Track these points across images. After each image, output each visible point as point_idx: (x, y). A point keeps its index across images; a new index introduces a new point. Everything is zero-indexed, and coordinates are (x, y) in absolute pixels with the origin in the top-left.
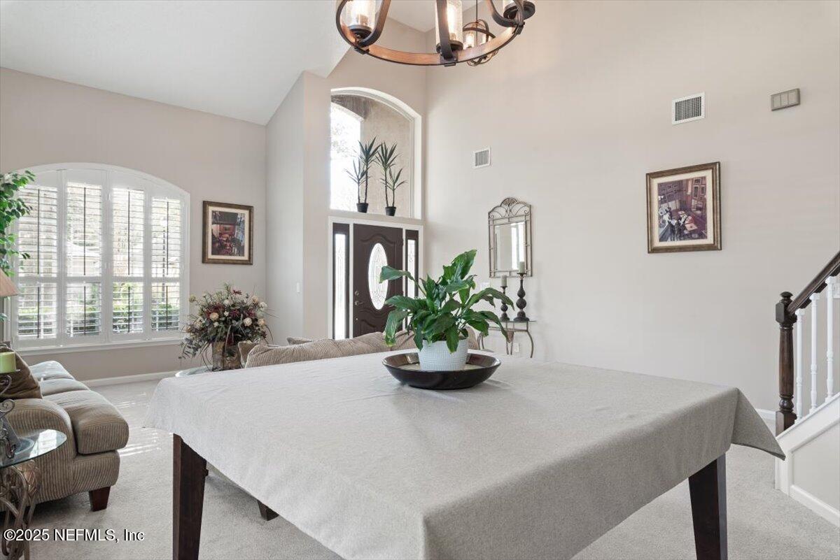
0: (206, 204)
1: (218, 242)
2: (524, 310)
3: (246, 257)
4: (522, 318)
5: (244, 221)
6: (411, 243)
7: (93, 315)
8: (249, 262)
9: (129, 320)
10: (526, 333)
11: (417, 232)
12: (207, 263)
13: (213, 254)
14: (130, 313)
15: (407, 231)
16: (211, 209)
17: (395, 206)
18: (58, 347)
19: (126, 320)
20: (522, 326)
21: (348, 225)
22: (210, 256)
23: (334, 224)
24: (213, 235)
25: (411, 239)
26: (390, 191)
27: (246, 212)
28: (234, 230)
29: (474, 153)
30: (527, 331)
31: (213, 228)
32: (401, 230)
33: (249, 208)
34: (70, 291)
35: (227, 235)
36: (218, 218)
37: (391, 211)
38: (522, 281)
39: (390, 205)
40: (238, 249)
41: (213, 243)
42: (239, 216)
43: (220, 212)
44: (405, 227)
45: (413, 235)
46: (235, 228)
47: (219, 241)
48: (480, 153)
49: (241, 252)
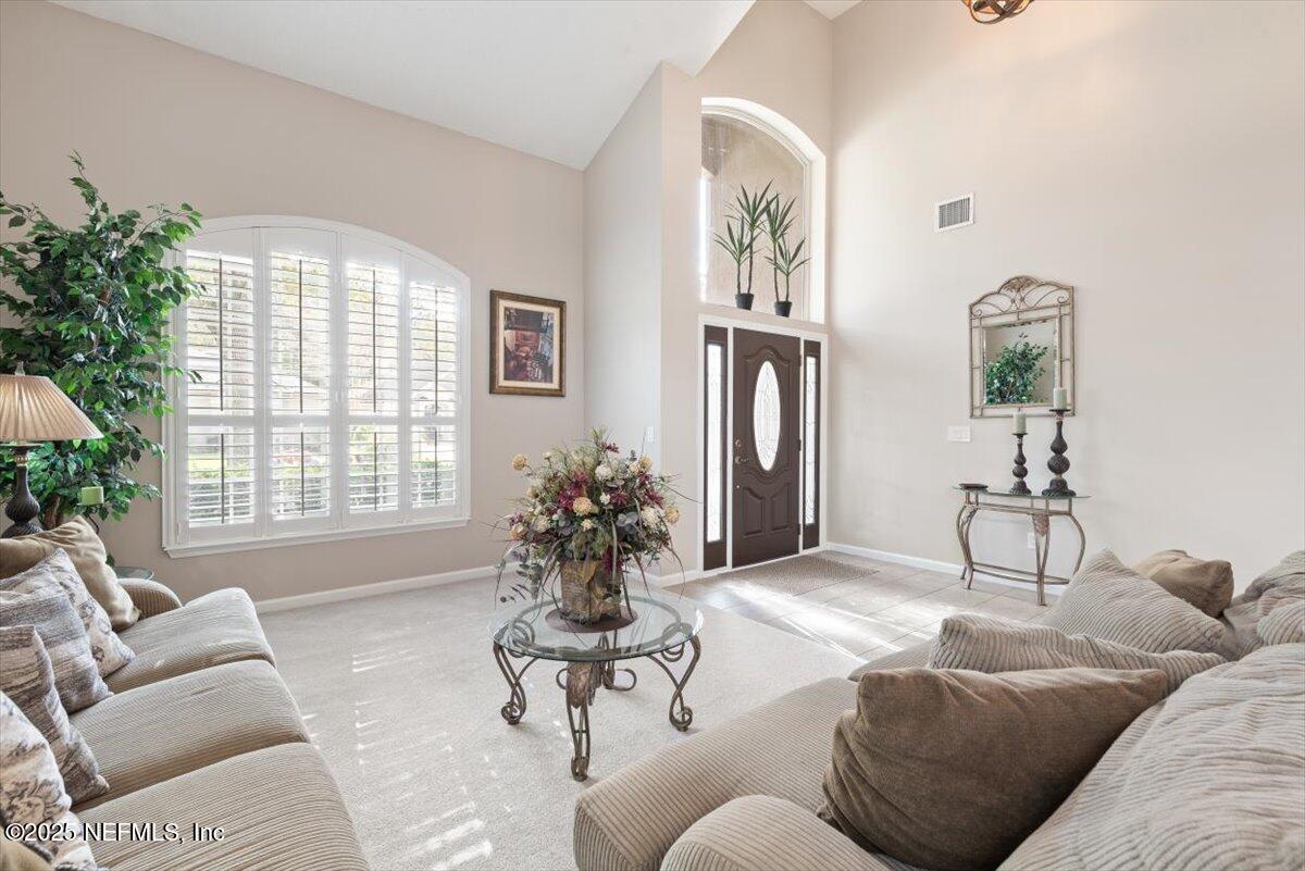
0: (495, 296)
1: (513, 359)
2: (1065, 476)
3: (555, 385)
4: (1060, 490)
5: (552, 325)
6: (811, 361)
7: (318, 481)
8: (559, 393)
9: (376, 489)
10: (1069, 518)
11: (819, 344)
12: (499, 393)
13: (506, 378)
14: (376, 478)
15: (806, 342)
16: (503, 304)
17: (790, 300)
18: (260, 539)
19: (369, 489)
20: (1058, 505)
21: (725, 330)
22: (502, 382)
23: (706, 327)
24: (506, 348)
25: (811, 356)
26: (781, 277)
27: (555, 311)
28: (537, 341)
29: (937, 205)
30: (1069, 513)
31: (505, 336)
32: (797, 340)
33: (560, 305)
34: (277, 440)
35: (527, 349)
36: (513, 319)
37: (784, 308)
38: (1060, 425)
39: (782, 299)
40: (543, 371)
41: (507, 361)
42: (545, 318)
43: (517, 310)
44: (804, 335)
45: (814, 349)
46: (538, 336)
47: (516, 358)
48: (950, 205)
49: (548, 377)
